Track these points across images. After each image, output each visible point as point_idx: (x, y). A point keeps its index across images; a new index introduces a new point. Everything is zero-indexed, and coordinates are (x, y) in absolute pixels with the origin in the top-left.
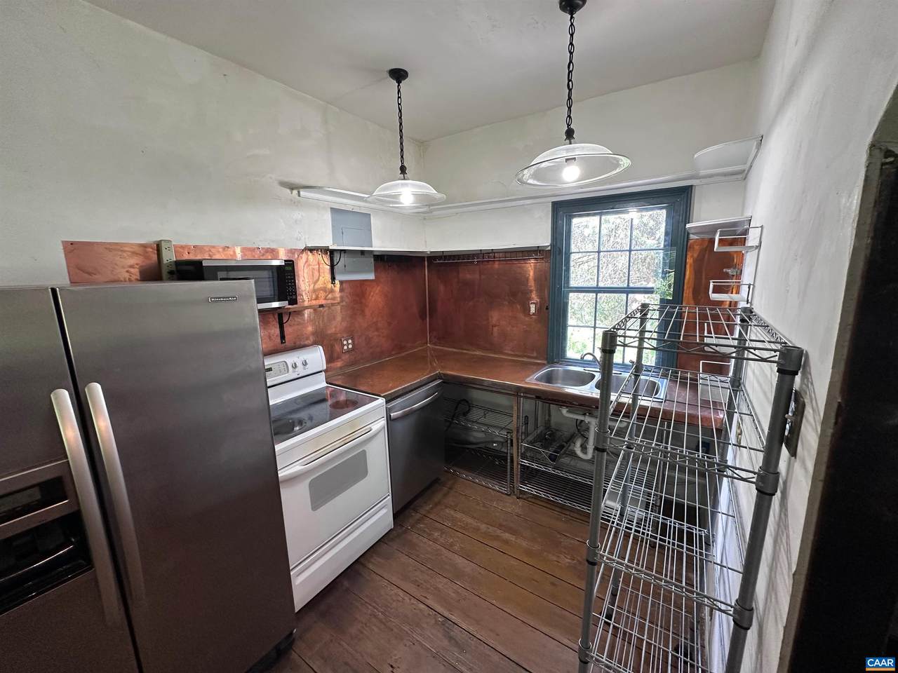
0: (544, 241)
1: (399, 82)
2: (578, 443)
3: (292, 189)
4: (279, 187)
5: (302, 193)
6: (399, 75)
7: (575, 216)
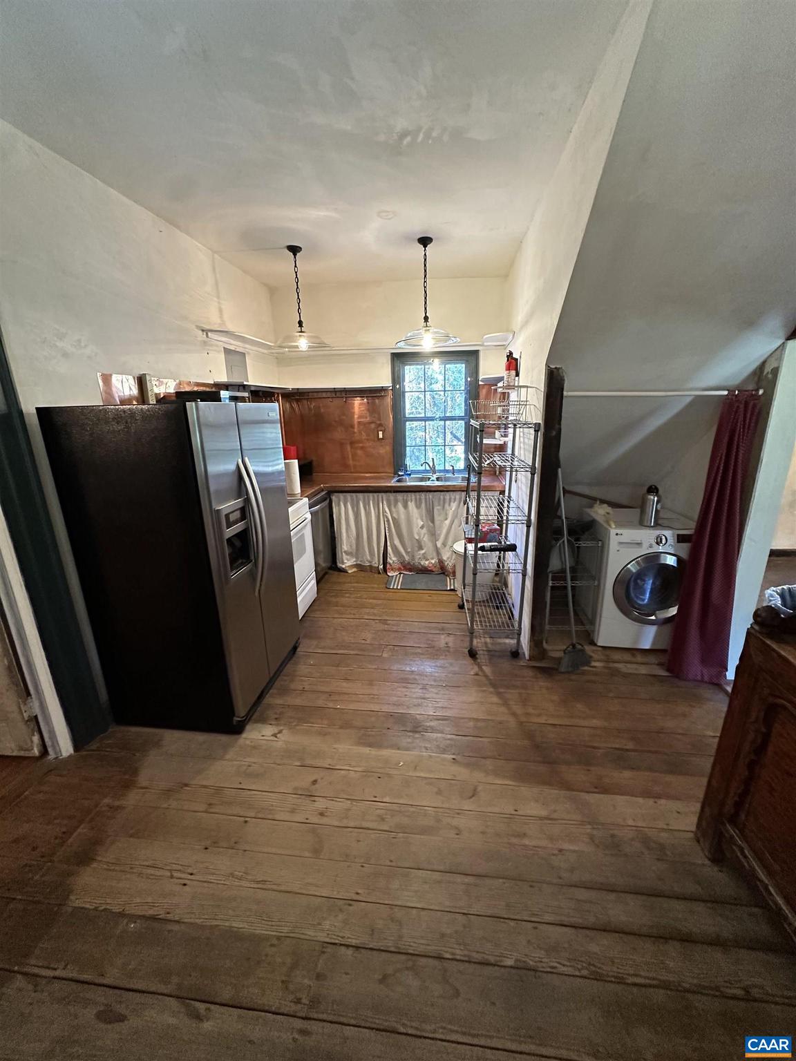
0: (387, 383)
1: (295, 255)
3: (203, 331)
4: (196, 330)
5: (209, 334)
6: (294, 250)
7: (407, 365)
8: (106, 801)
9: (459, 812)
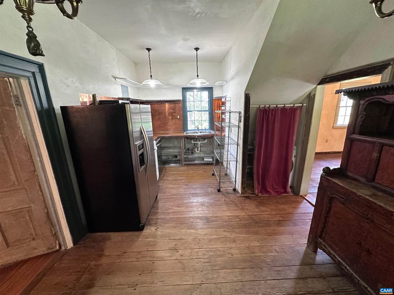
0: (180, 98)
2: (196, 149)
5: (116, 79)
6: (149, 50)
7: (188, 92)
8: (93, 263)
9: (231, 248)
